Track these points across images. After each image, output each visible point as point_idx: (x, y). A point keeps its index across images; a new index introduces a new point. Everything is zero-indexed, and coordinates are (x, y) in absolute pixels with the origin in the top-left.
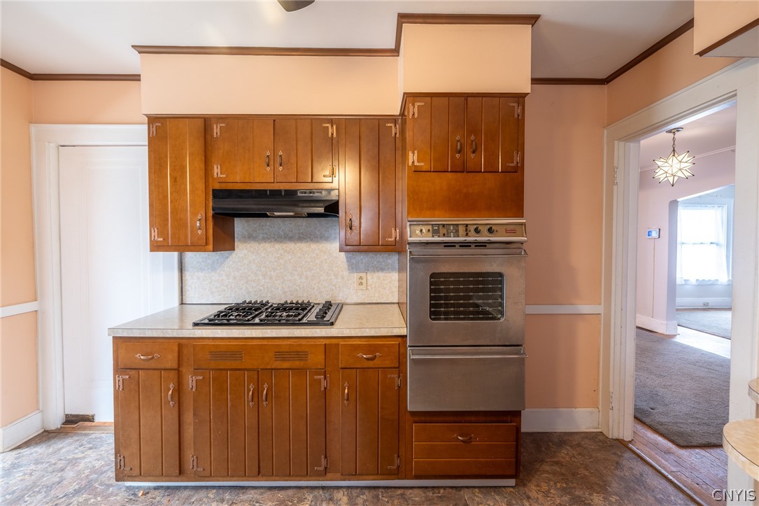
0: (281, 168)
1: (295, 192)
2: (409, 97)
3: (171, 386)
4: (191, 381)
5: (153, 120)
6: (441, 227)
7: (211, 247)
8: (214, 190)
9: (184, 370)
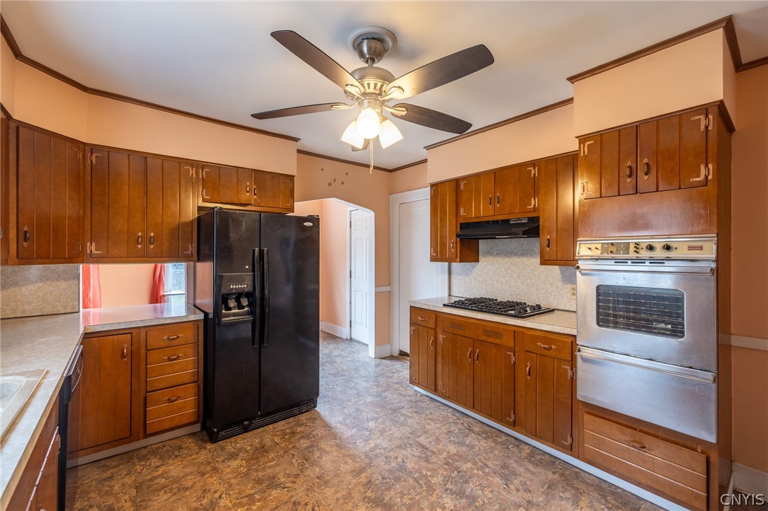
0: (498, 205)
1: (509, 220)
2: (583, 139)
3: (432, 338)
4: (441, 337)
5: (432, 186)
6: (610, 245)
7: (458, 259)
8: (461, 224)
9: (438, 330)
